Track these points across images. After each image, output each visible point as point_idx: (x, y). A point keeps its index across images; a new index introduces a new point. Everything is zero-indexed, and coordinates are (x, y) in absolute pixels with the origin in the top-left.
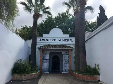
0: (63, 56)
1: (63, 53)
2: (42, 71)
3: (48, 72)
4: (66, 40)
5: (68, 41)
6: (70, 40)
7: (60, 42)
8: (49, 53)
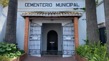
0: (64, 29)
1: (63, 25)
2: (31, 53)
3: (40, 56)
4: (68, 5)
5: (70, 5)
6: (75, 4)
7: (58, 7)
8: (41, 25)
